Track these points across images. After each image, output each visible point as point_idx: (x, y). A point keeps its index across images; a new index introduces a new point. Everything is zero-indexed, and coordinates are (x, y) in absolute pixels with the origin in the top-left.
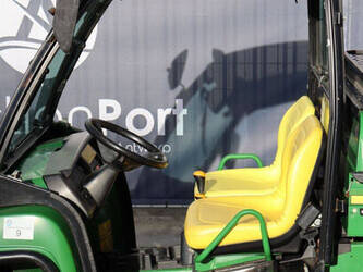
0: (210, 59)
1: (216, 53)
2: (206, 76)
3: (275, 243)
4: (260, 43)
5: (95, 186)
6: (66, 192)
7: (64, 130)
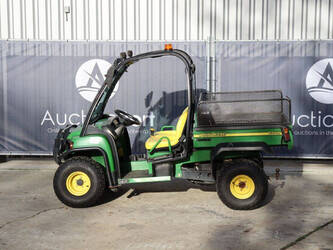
0: (162, 96)
1: (164, 93)
2: (160, 102)
3: (173, 148)
4: (175, 90)
5: (117, 131)
6: (109, 132)
7: (107, 117)
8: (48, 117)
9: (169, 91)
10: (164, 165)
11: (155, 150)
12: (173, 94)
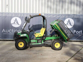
8: (4, 30)
9: (34, 24)
10: (40, 41)
11: (38, 37)
12: (35, 25)
